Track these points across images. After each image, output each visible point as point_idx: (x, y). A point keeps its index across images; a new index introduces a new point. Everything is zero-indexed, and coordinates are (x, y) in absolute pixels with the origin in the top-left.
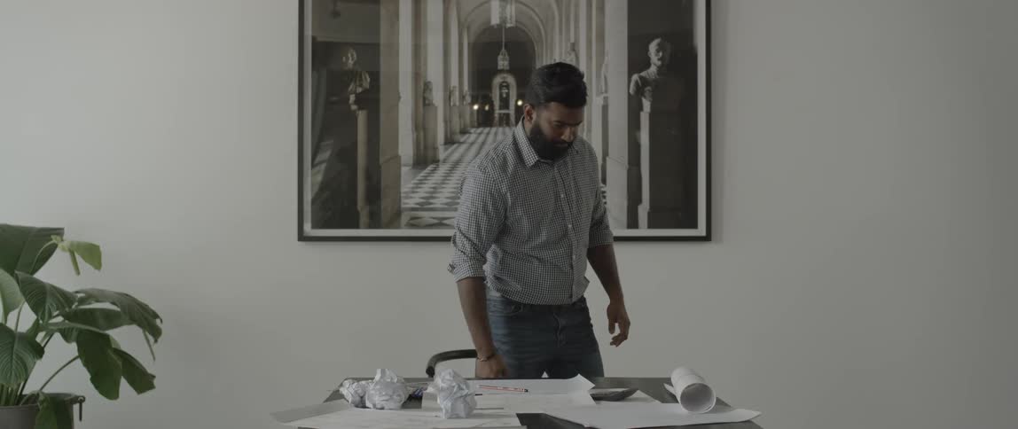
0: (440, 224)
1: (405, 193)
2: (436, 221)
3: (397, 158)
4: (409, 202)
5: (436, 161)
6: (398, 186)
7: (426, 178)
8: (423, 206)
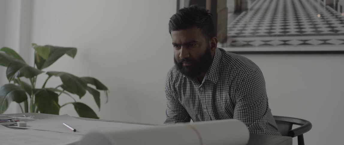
0: (248, 45)
1: (230, 28)
2: (245, 43)
3: (226, 9)
4: (231, 33)
5: (246, 10)
6: (226, 24)
7: (240, 19)
8: (238, 35)
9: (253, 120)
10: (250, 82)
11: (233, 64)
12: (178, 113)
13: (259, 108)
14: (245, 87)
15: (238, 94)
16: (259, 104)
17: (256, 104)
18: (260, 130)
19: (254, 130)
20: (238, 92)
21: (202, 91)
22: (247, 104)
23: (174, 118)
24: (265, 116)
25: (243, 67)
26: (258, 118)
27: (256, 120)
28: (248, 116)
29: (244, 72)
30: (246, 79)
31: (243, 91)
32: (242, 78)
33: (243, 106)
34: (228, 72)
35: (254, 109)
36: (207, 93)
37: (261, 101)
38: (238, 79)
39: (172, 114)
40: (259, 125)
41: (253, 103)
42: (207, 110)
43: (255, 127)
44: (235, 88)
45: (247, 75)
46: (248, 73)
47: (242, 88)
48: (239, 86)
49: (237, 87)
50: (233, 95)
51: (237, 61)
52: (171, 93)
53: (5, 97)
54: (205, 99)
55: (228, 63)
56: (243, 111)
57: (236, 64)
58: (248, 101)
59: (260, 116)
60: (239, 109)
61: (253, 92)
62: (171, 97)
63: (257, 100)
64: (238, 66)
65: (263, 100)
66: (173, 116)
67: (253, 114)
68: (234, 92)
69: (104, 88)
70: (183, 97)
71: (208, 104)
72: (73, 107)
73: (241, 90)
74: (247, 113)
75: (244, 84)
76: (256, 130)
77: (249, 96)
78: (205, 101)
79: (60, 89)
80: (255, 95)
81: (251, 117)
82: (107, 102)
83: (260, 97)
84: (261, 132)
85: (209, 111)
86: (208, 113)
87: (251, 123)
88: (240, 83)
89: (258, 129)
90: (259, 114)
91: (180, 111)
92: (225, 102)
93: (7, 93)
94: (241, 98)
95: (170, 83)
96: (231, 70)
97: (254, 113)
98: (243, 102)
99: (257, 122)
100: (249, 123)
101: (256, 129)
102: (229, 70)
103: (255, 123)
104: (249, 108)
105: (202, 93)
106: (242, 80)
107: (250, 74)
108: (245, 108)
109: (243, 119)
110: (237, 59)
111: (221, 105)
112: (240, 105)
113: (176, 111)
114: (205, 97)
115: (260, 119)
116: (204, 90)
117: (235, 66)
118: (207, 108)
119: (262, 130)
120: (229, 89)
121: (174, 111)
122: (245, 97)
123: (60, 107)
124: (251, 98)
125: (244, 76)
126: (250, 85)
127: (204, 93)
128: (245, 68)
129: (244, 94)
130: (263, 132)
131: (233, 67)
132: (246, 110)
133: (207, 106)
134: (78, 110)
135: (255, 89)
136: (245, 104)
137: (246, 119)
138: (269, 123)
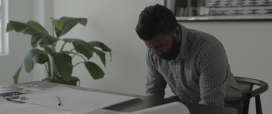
0: (223, 14)
2: (220, 13)
9: (215, 86)
10: (211, 56)
11: (198, 41)
12: (156, 78)
13: (219, 76)
14: (207, 60)
15: (202, 65)
16: (219, 74)
17: (217, 73)
18: (221, 94)
19: (215, 95)
20: (201, 64)
21: (173, 64)
22: (209, 74)
23: (153, 82)
24: (224, 82)
25: (206, 43)
26: (218, 85)
27: (217, 86)
28: (210, 83)
29: (206, 48)
30: (208, 53)
31: (205, 64)
32: (204, 53)
33: (206, 75)
34: (194, 48)
35: (215, 78)
36: (177, 65)
37: (221, 71)
38: (201, 54)
39: (151, 79)
40: (219, 91)
41: (214, 73)
42: (177, 79)
43: (216, 92)
44: (199, 61)
45: (208, 50)
46: (210, 49)
47: (205, 61)
48: (202, 59)
49: (200, 60)
50: (198, 67)
51: (201, 38)
52: (150, 62)
53: (31, 60)
54: (176, 70)
55: (193, 40)
56: (206, 79)
57: (200, 41)
58: (210, 71)
59: (221, 83)
60: (203, 78)
61: (214, 64)
62: (150, 65)
63: (218, 71)
64: (202, 43)
65: (223, 70)
66: (152, 80)
67: (214, 81)
68: (198, 64)
69: (108, 50)
70: (159, 67)
71: (178, 74)
72: (84, 65)
73: (204, 63)
74: (209, 81)
75: (206, 58)
76: (217, 95)
77: (211, 67)
78: (176, 72)
79: (74, 51)
80: (215, 66)
81: (213, 84)
82: (111, 61)
83: (220, 68)
84: (222, 96)
85: (179, 80)
86: (178, 81)
87: (213, 89)
88: (203, 57)
89: (219, 93)
90: (220, 81)
91: (157, 76)
92: (192, 72)
93: (33, 57)
94: (204, 69)
95: (149, 54)
96: (196, 46)
97: (216, 81)
98: (206, 72)
99: (217, 88)
100: (211, 89)
101: (217, 93)
102: (194, 46)
103: (216, 89)
104: (211, 76)
105: (173, 65)
106: (205, 54)
107: (212, 49)
108: (207, 77)
109: (206, 85)
110: (201, 37)
111: (189, 75)
112: (204, 74)
113: (155, 76)
114: (176, 69)
115: (220, 85)
116: (175, 63)
117: (200, 43)
118: (177, 77)
119: (222, 94)
120: (194, 62)
121: (153, 77)
122: (208, 68)
123: (73, 66)
124: (212, 69)
125: (206, 51)
126: (211, 58)
127: (174, 65)
128: (208, 44)
129: (207, 65)
130: (223, 96)
131: (198, 44)
132: (208, 79)
133: (177, 75)
134: (88, 67)
135: (215, 62)
136: (208, 74)
137: (208, 86)
138: (231, 86)
